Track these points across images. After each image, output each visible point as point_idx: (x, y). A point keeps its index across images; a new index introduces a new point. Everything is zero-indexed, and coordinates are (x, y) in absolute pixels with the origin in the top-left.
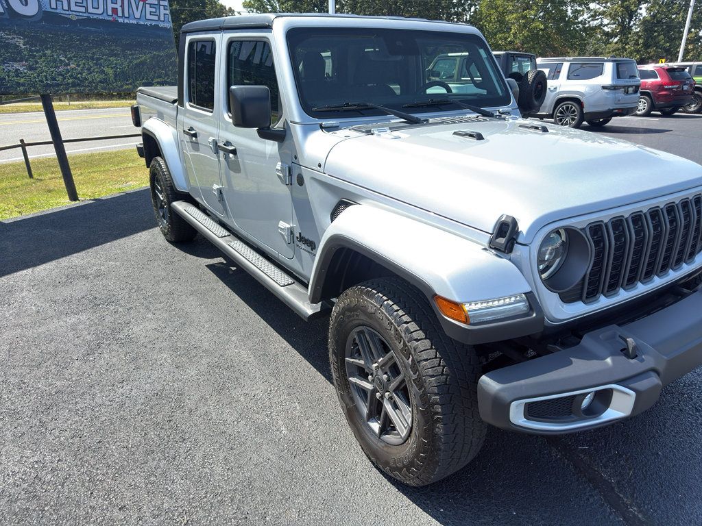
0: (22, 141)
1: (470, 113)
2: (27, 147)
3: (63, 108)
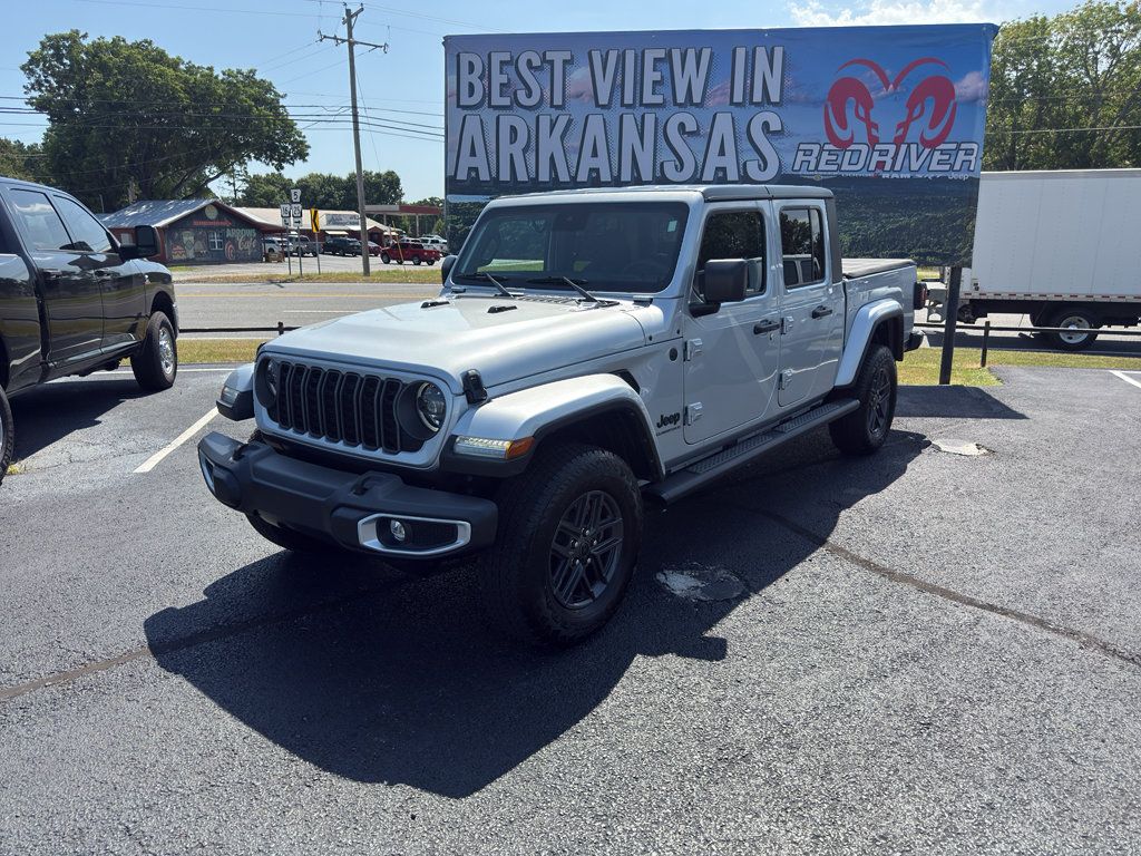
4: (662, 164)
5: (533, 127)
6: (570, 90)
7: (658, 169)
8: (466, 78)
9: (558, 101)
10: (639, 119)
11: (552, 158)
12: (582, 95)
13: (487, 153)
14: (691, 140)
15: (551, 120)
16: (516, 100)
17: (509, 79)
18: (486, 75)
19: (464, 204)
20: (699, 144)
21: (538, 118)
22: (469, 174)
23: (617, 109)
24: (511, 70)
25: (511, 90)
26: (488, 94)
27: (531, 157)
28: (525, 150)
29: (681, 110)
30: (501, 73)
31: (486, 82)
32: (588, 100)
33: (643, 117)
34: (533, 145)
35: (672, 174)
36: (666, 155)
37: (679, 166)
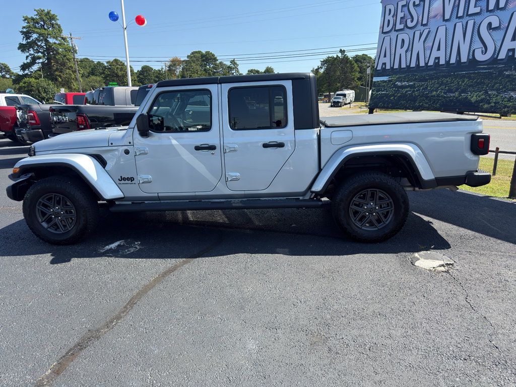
4: (474, 51)
5: (412, 38)
6: (432, 14)
7: (471, 54)
8: (387, 17)
9: (425, 22)
10: (465, 25)
11: (418, 54)
12: (436, 16)
13: (390, 55)
14: (494, 33)
15: (420, 33)
16: (406, 26)
17: (404, 14)
18: (395, 15)
19: (378, 81)
20: (498, 35)
21: (414, 33)
22: (382, 66)
23: (454, 20)
24: (406, 9)
25: (405, 20)
26: (395, 25)
27: (409, 54)
28: (407, 51)
29: (492, 14)
30: (402, 12)
31: (395, 18)
32: (440, 18)
33: (467, 23)
34: (410, 49)
35: (479, 57)
36: (477, 44)
37: (484, 52)
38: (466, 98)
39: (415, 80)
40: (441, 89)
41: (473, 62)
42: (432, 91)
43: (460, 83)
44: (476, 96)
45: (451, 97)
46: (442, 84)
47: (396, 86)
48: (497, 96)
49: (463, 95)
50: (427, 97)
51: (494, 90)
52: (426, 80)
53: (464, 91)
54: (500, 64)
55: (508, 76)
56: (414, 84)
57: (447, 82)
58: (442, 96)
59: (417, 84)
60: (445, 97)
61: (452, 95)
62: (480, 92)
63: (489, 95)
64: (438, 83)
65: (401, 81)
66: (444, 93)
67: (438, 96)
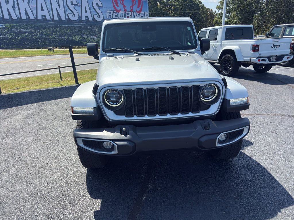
0: (59, 66)
1: (171, 52)
2: (60, 69)
3: (78, 53)
4: (68, 15)
11: (26, 11)
14: (76, 7)
27: (17, 10)
28: (13, 7)
34: (16, 5)
35: (71, 18)
36: (68, 11)
37: (73, 15)
38: (72, 39)
39: (30, 28)
40: (54, 34)
41: (69, 20)
42: (48, 35)
43: (66, 31)
44: (78, 38)
45: (63, 39)
46: (53, 31)
47: (14, 32)
48: (88, 38)
49: (70, 37)
50: (46, 39)
51: (85, 35)
52: (40, 29)
53: (69, 35)
54: (84, 23)
55: (89, 29)
56: (31, 31)
57: (57, 30)
58: (57, 38)
59: (33, 31)
60: (59, 39)
61: (63, 38)
62: (79, 36)
63: (84, 38)
64: (50, 31)
65: (17, 28)
66: (57, 36)
67: (54, 38)
